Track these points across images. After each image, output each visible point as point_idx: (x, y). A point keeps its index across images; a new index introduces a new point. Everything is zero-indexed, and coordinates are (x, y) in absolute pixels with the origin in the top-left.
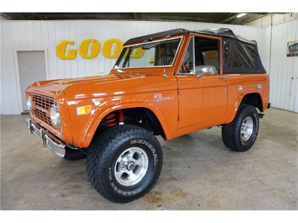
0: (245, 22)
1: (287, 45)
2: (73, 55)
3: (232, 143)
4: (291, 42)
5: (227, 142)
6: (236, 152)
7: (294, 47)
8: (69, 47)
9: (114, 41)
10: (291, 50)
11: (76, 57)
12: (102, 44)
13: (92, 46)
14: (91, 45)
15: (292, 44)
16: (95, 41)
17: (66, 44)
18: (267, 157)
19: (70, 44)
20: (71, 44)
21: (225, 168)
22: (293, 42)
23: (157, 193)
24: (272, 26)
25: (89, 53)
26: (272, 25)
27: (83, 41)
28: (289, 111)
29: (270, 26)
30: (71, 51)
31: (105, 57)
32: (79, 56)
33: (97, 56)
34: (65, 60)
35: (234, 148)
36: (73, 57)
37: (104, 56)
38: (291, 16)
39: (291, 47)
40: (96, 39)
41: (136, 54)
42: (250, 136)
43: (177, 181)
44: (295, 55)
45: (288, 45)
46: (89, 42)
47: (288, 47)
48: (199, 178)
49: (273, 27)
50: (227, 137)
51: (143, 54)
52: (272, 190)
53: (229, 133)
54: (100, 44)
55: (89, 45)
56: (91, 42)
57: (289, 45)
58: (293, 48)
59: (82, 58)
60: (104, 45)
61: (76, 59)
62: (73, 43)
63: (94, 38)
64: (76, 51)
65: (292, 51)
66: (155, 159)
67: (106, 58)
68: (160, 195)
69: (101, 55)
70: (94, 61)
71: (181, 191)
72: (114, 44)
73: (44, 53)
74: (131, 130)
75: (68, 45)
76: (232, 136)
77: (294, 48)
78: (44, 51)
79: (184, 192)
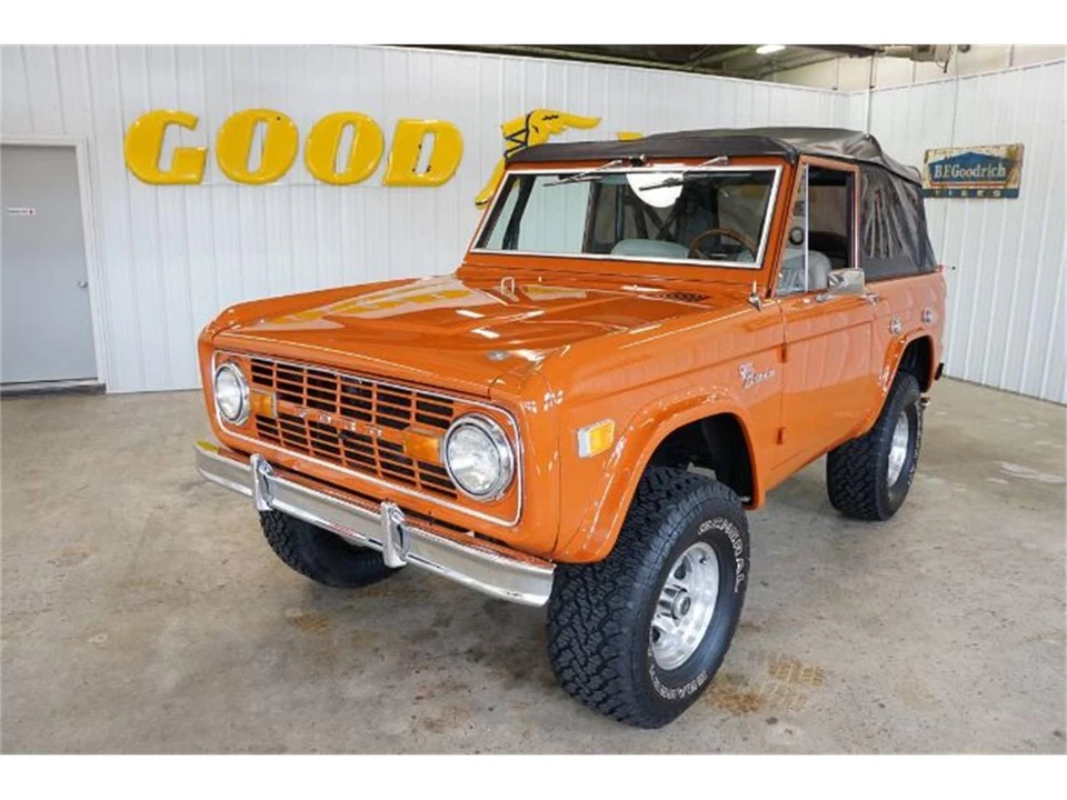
0: (775, 68)
1: (923, 160)
2: (193, 168)
3: (861, 495)
4: (936, 151)
5: (844, 493)
6: (863, 524)
7: (946, 167)
8: (175, 137)
9: (349, 120)
10: (936, 176)
11: (205, 177)
12: (305, 132)
13: (264, 132)
14: (262, 128)
15: (942, 158)
16: (279, 119)
17: (166, 124)
18: (961, 535)
19: (181, 125)
20: (187, 126)
21: (870, 580)
22: (945, 153)
23: (729, 678)
24: (871, 93)
25: (255, 162)
26: (871, 87)
27: (231, 114)
28: (961, 380)
29: (867, 91)
30: (183, 155)
31: (315, 177)
32: (214, 171)
33: (283, 174)
34: (159, 187)
35: (864, 510)
36: (193, 177)
37: (311, 176)
38: (945, 71)
39: (937, 167)
40: (283, 110)
41: (428, 170)
42: (899, 470)
43: (762, 633)
44: (950, 193)
45: (926, 160)
46: (254, 118)
47: (927, 165)
48: (821, 618)
49: (875, 95)
50: (848, 477)
51: (454, 173)
52: (1039, 638)
53: (857, 466)
54: (295, 128)
55: (253, 131)
56: (264, 120)
57: (930, 161)
58: (943, 170)
59: (229, 181)
60: (311, 137)
61: (204, 183)
62: (192, 124)
63: (274, 108)
64: (207, 151)
65: (941, 180)
66: (738, 572)
67: (318, 182)
68: (747, 684)
69: (299, 173)
70: (274, 193)
71: (798, 665)
72: (348, 131)
73: (75, 158)
74: (698, 492)
75: (172, 129)
76: (867, 474)
77: (946, 171)
78: (72, 149)
79: (807, 666)
